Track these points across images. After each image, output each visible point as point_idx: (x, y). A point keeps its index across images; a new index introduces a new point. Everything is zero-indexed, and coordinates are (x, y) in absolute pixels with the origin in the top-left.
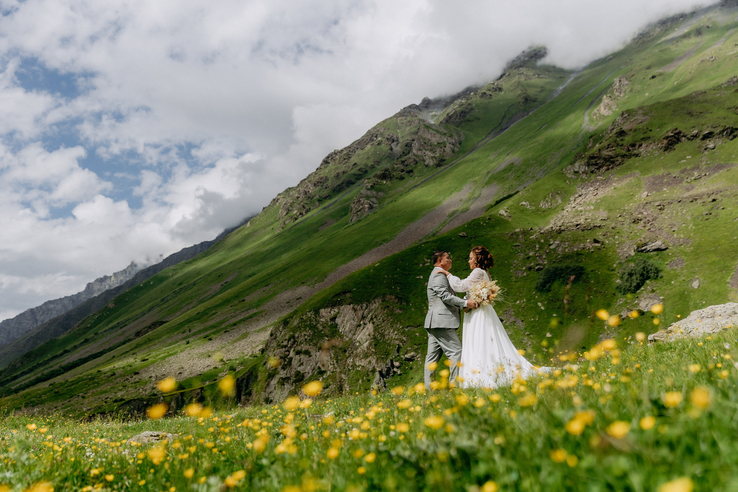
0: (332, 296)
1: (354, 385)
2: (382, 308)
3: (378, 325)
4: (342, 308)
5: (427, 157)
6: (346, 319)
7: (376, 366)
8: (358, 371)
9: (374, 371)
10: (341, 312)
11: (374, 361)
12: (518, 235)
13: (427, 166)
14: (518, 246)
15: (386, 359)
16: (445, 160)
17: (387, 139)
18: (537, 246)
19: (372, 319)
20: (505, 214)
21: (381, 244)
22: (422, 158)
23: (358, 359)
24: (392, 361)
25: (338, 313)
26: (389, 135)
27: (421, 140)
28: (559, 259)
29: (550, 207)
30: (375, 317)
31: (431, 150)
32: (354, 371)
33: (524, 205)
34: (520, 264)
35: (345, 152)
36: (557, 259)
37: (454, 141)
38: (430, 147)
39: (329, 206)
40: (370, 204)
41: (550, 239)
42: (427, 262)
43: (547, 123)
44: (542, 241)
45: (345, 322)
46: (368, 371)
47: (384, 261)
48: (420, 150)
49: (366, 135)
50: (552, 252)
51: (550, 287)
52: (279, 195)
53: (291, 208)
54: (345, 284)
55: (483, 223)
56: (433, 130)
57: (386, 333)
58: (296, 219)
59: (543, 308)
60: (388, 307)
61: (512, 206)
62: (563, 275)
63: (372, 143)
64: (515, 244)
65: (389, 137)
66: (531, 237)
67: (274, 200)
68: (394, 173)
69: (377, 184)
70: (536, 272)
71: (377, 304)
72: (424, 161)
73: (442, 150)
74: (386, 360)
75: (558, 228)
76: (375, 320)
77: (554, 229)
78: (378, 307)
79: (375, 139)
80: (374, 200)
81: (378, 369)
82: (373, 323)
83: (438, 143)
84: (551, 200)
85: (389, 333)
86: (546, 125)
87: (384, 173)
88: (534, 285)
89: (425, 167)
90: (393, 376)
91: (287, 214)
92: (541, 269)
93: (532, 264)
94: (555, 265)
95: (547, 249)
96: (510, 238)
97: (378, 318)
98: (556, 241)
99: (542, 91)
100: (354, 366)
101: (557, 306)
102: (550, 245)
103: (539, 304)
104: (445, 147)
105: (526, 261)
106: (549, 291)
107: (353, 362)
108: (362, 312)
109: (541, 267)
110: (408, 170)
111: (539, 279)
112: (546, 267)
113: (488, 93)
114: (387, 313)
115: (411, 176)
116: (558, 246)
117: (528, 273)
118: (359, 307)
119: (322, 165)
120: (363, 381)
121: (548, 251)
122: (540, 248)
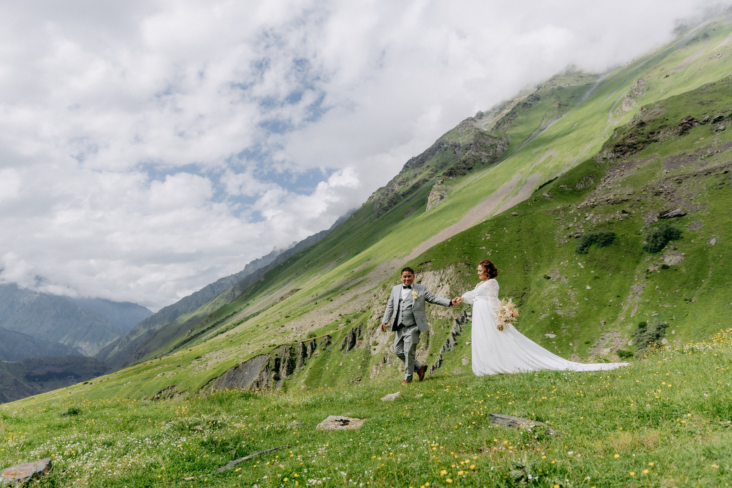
0: (417, 265)
1: (437, 330)
2: (455, 272)
3: (453, 286)
4: (425, 274)
5: (483, 157)
6: (429, 282)
7: (453, 315)
8: (440, 320)
9: (451, 320)
10: (424, 277)
11: (451, 312)
12: (559, 211)
13: (483, 163)
14: (560, 219)
15: (461, 310)
16: (497, 158)
17: (451, 145)
18: (575, 219)
19: (448, 281)
20: (548, 196)
21: (451, 225)
22: (479, 158)
23: (439, 311)
24: (465, 312)
25: (423, 277)
26: (452, 143)
27: (478, 144)
28: (594, 227)
29: (584, 188)
30: (451, 279)
31: (485, 151)
32: (437, 320)
33: (563, 188)
34: (562, 234)
35: (420, 158)
36: (592, 228)
37: (503, 142)
38: (484, 149)
39: (411, 198)
40: (441, 196)
41: (585, 213)
42: (488, 236)
43: (578, 122)
44: (579, 214)
45: (428, 284)
46: (447, 320)
47: (455, 238)
48: (477, 152)
49: (435, 144)
50: (588, 223)
51: (587, 250)
52: (374, 193)
53: (382, 203)
54: (426, 256)
55: (530, 204)
56: (486, 135)
57: (460, 291)
58: (387, 210)
59: (582, 267)
60: (460, 271)
61: (552, 189)
62: (597, 240)
63: (440, 150)
64: (557, 218)
65: (452, 144)
66: (570, 212)
67: (370, 197)
68: (458, 171)
69: (446, 180)
70: (575, 239)
71: (452, 269)
72: (481, 160)
73: (494, 150)
74: (461, 311)
75: (592, 203)
76: (450, 282)
77: (588, 205)
78: (452, 272)
79: (442, 146)
80: (444, 192)
81: (455, 318)
82: (449, 284)
83: (491, 145)
84: (585, 182)
85: (462, 291)
86: (577, 123)
87: (450, 172)
88: (574, 249)
89: (481, 164)
90: (467, 322)
91: (380, 207)
92: (580, 236)
93: (572, 233)
94: (591, 233)
95: (583, 221)
96: (552, 214)
97: (453, 280)
98: (591, 214)
99: (572, 97)
100: (437, 316)
101: (594, 265)
102: (586, 217)
103: (580, 264)
104: (497, 147)
105: (567, 230)
106: (587, 253)
107: (436, 313)
108: (440, 276)
109: (580, 235)
110: (469, 167)
111: (578, 244)
112: (584, 235)
113: (528, 102)
114: (459, 276)
115: (471, 172)
116: (593, 217)
117: (569, 240)
118: (438, 272)
119: (403, 169)
120: (444, 327)
121: (584, 222)
122: (578, 220)
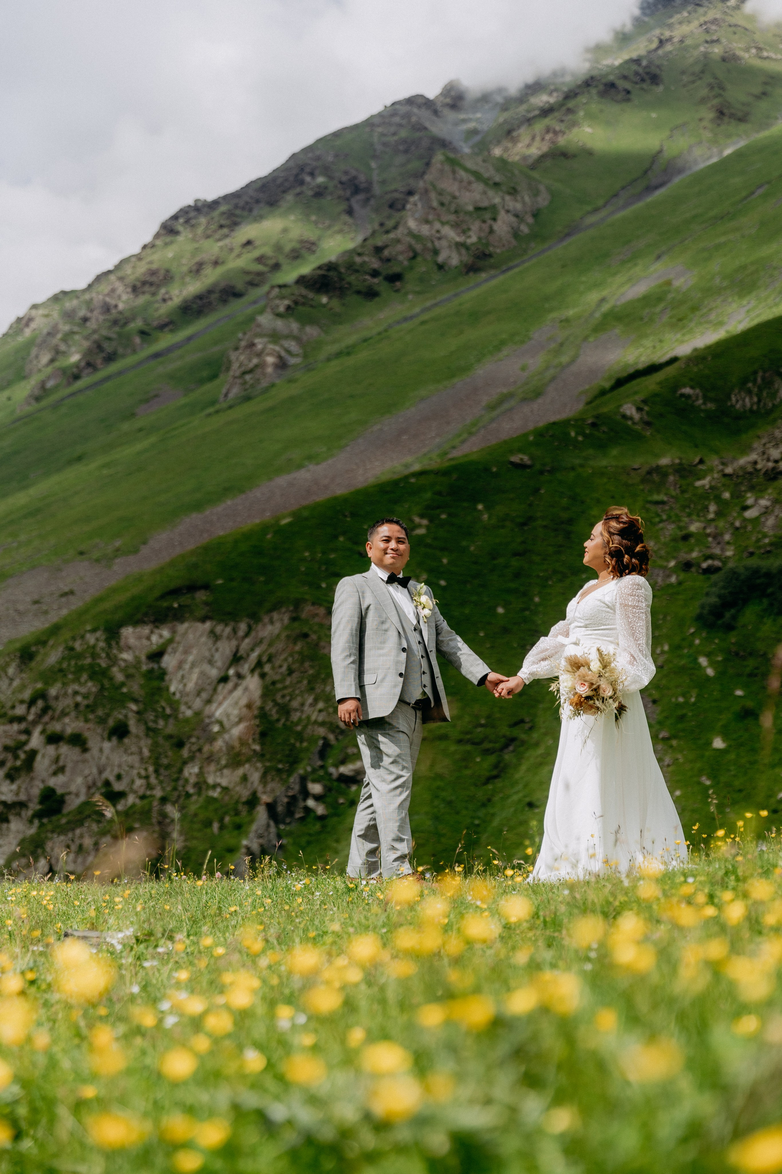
0: (157, 593)
1: (196, 834)
2: (288, 637)
3: (274, 683)
4: (182, 628)
5: (444, 243)
6: (191, 658)
7: (260, 789)
8: (211, 800)
9: (252, 802)
10: (178, 638)
11: (255, 777)
12: (665, 475)
13: (441, 267)
14: (663, 503)
15: (290, 772)
16: (490, 256)
17: (341, 183)
18: (713, 508)
19: (259, 664)
20: (637, 416)
21: (300, 467)
22: (429, 245)
23: (212, 767)
24: (303, 780)
25: (171, 641)
26: (346, 173)
27: (433, 195)
28: (765, 545)
29: (755, 407)
30: (269, 660)
31: (456, 226)
32: (201, 800)
33: (688, 397)
34: (663, 553)
35: (223, 208)
36: (759, 548)
37: (519, 206)
38: (452, 218)
39: (169, 350)
40: (280, 357)
41: (745, 491)
42: (419, 526)
43: (769, 182)
44: (727, 495)
45: (187, 666)
46: (237, 802)
47: (306, 514)
48: (427, 222)
49: (284, 168)
50: (749, 528)
51: (734, 618)
52: (35, 307)
53: (63, 347)
54: (195, 566)
55: (577, 434)
56: (466, 170)
57: (295, 704)
58: (76, 377)
59: (710, 672)
60: (306, 636)
61: (656, 395)
62: (770, 590)
63: (298, 190)
64: (656, 497)
65: (344, 179)
66: (698, 483)
67: (19, 320)
68: (352, 278)
69: (304, 304)
70: (702, 577)
71: (278, 626)
72: (436, 252)
73: (485, 227)
74: (289, 776)
75: (771, 465)
76: (267, 668)
77: (759, 466)
78: (278, 636)
79: (308, 179)
80: (292, 346)
81: (265, 798)
82: (263, 676)
83: (478, 209)
84: (760, 390)
85: (302, 705)
86: (766, 187)
87: (324, 276)
88: (694, 609)
89: (436, 267)
90: (302, 819)
91: (52, 361)
92: (717, 570)
93: (695, 555)
94: (753, 562)
95: (735, 519)
96: (643, 481)
97: (277, 663)
98: (762, 498)
99: (764, 94)
100: (201, 785)
101: (748, 670)
102: (745, 508)
103: (703, 661)
104: (494, 219)
105: (681, 544)
106: (730, 628)
107: (201, 773)
108: (234, 643)
109: (717, 563)
110: (391, 272)
111: (707, 594)
112: (731, 565)
113: (622, 84)
114: (300, 653)
115: (397, 291)
116: (766, 512)
117: (682, 576)
118: (228, 630)
119: (157, 236)
120: (222, 828)
121: (737, 524)
122: (719, 514)
